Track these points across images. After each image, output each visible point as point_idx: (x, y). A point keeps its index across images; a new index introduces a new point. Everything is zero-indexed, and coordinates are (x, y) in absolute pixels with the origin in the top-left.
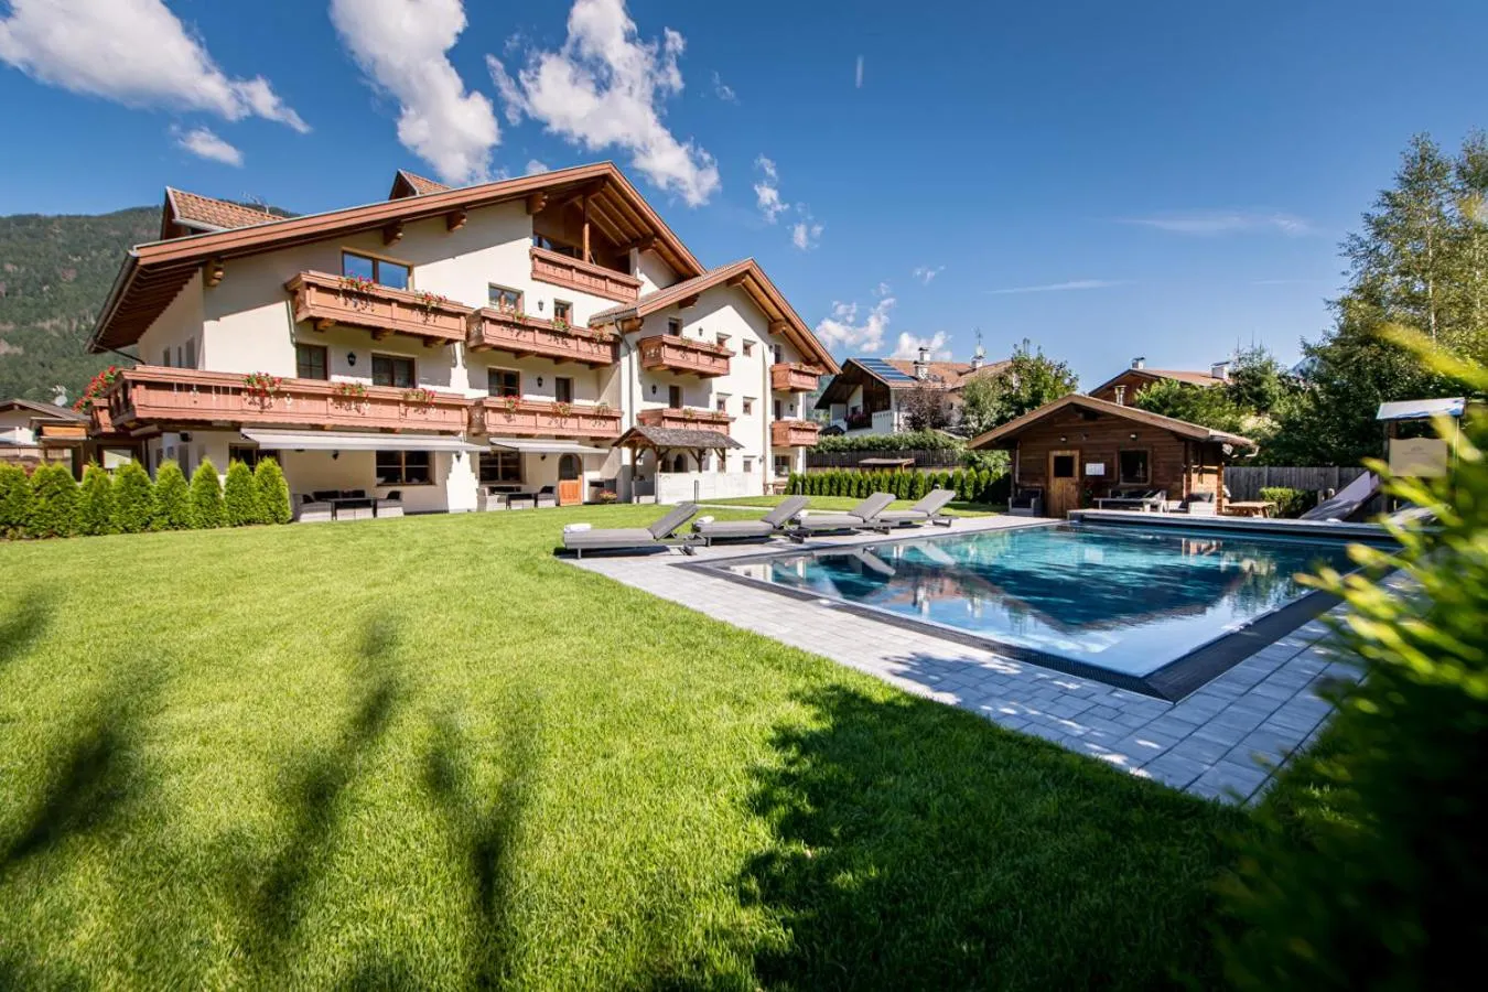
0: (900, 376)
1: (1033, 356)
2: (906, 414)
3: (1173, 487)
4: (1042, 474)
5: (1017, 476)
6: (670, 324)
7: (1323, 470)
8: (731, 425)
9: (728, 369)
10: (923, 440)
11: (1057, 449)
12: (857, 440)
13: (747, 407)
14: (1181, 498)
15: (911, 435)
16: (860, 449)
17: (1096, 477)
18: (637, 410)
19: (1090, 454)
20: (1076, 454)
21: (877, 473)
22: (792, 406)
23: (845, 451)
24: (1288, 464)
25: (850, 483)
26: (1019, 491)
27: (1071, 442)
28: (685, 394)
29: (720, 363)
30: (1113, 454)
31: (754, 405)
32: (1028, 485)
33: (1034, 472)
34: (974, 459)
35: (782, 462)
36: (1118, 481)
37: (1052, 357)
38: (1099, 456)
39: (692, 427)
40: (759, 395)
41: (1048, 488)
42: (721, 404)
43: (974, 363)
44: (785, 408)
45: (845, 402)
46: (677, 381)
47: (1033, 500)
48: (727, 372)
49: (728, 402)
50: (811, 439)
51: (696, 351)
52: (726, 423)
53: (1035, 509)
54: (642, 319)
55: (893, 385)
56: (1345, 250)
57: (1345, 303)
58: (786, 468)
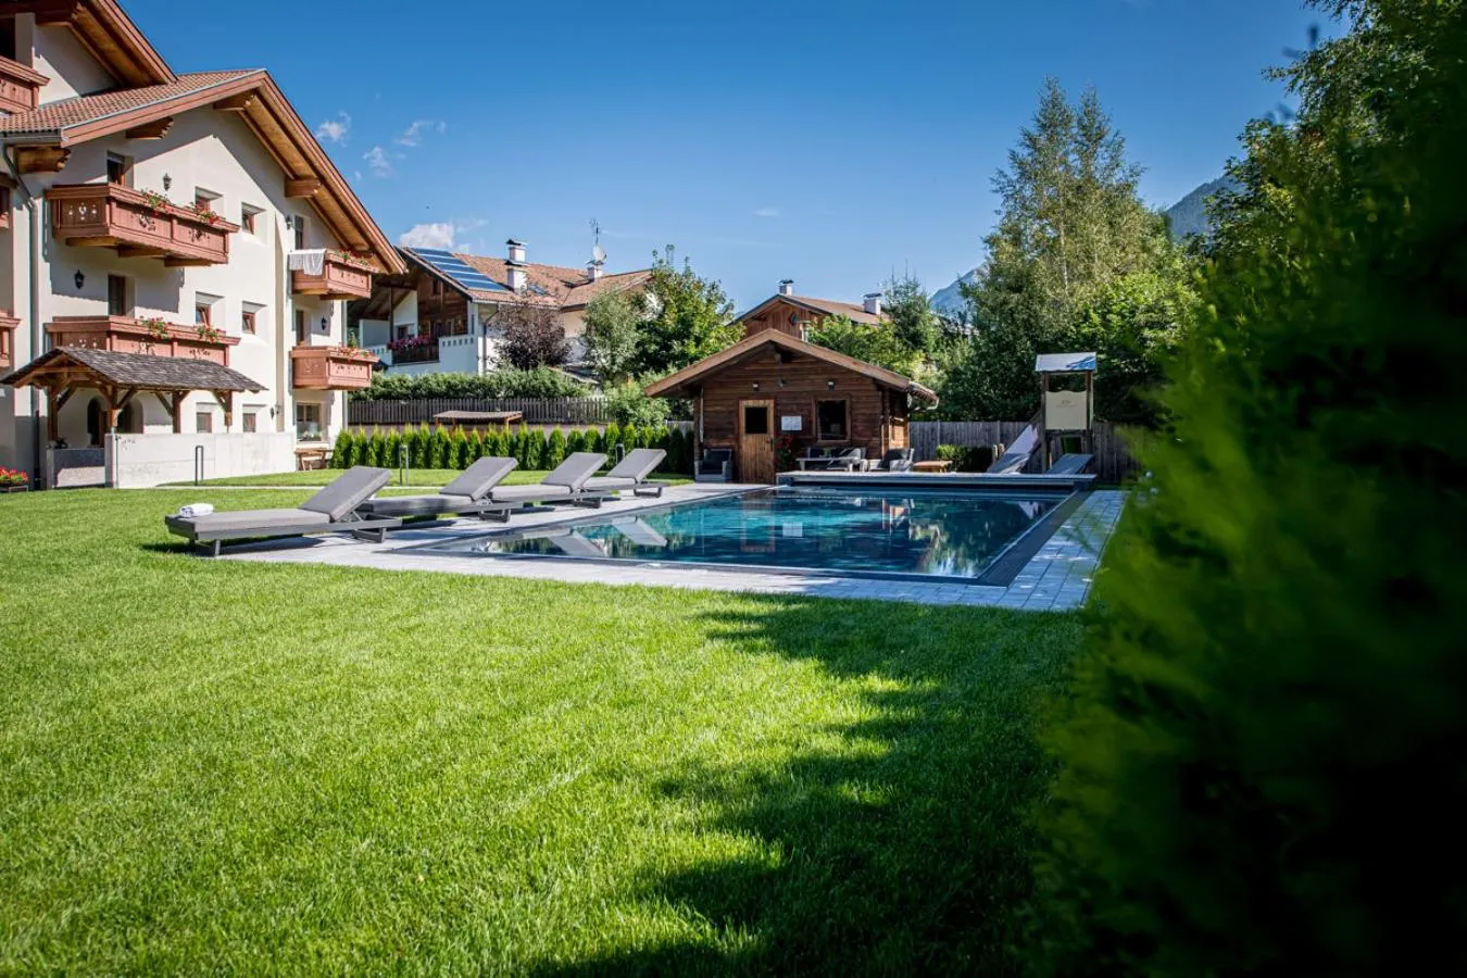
0: (484, 282)
1: (679, 270)
2: (502, 342)
3: (871, 444)
4: (732, 431)
5: (701, 432)
6: (109, 162)
7: (987, 425)
8: (232, 350)
9: (225, 251)
10: (534, 382)
11: (746, 398)
12: (426, 380)
13: (248, 320)
14: (879, 457)
15: (514, 375)
16: (432, 395)
17: (794, 433)
18: (45, 317)
19: (787, 405)
20: (770, 404)
21: (492, 431)
22: (324, 321)
23: (405, 397)
24: (956, 418)
25: (447, 447)
26: (705, 452)
27: (764, 389)
28: (137, 288)
29: (210, 241)
30: (810, 404)
31: (259, 316)
32: (715, 445)
33: (721, 428)
34: (625, 410)
35: (309, 416)
36: (817, 439)
37: (701, 273)
38: (795, 408)
39: (161, 351)
40: (270, 300)
41: (740, 447)
42: (203, 311)
43: (591, 270)
44: (313, 322)
45: (387, 316)
46: (123, 266)
47: (724, 464)
48: (223, 256)
49: (215, 309)
50: (360, 377)
51: (169, 218)
52: (223, 347)
53: (726, 475)
54: (67, 151)
55: (478, 294)
56: (997, 187)
57: (992, 241)
58: (313, 425)
